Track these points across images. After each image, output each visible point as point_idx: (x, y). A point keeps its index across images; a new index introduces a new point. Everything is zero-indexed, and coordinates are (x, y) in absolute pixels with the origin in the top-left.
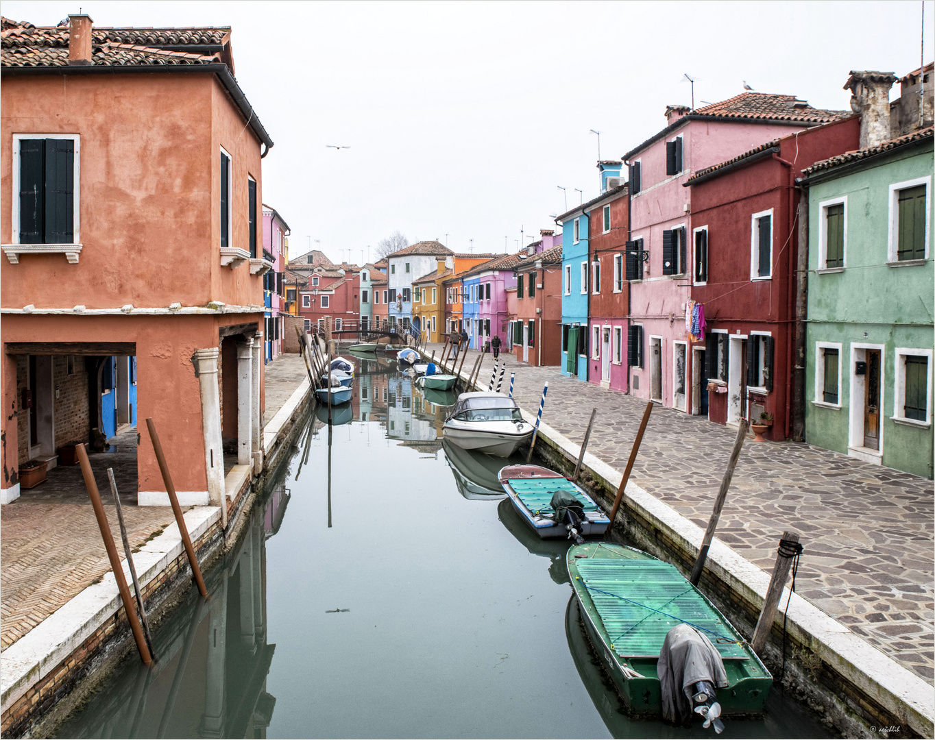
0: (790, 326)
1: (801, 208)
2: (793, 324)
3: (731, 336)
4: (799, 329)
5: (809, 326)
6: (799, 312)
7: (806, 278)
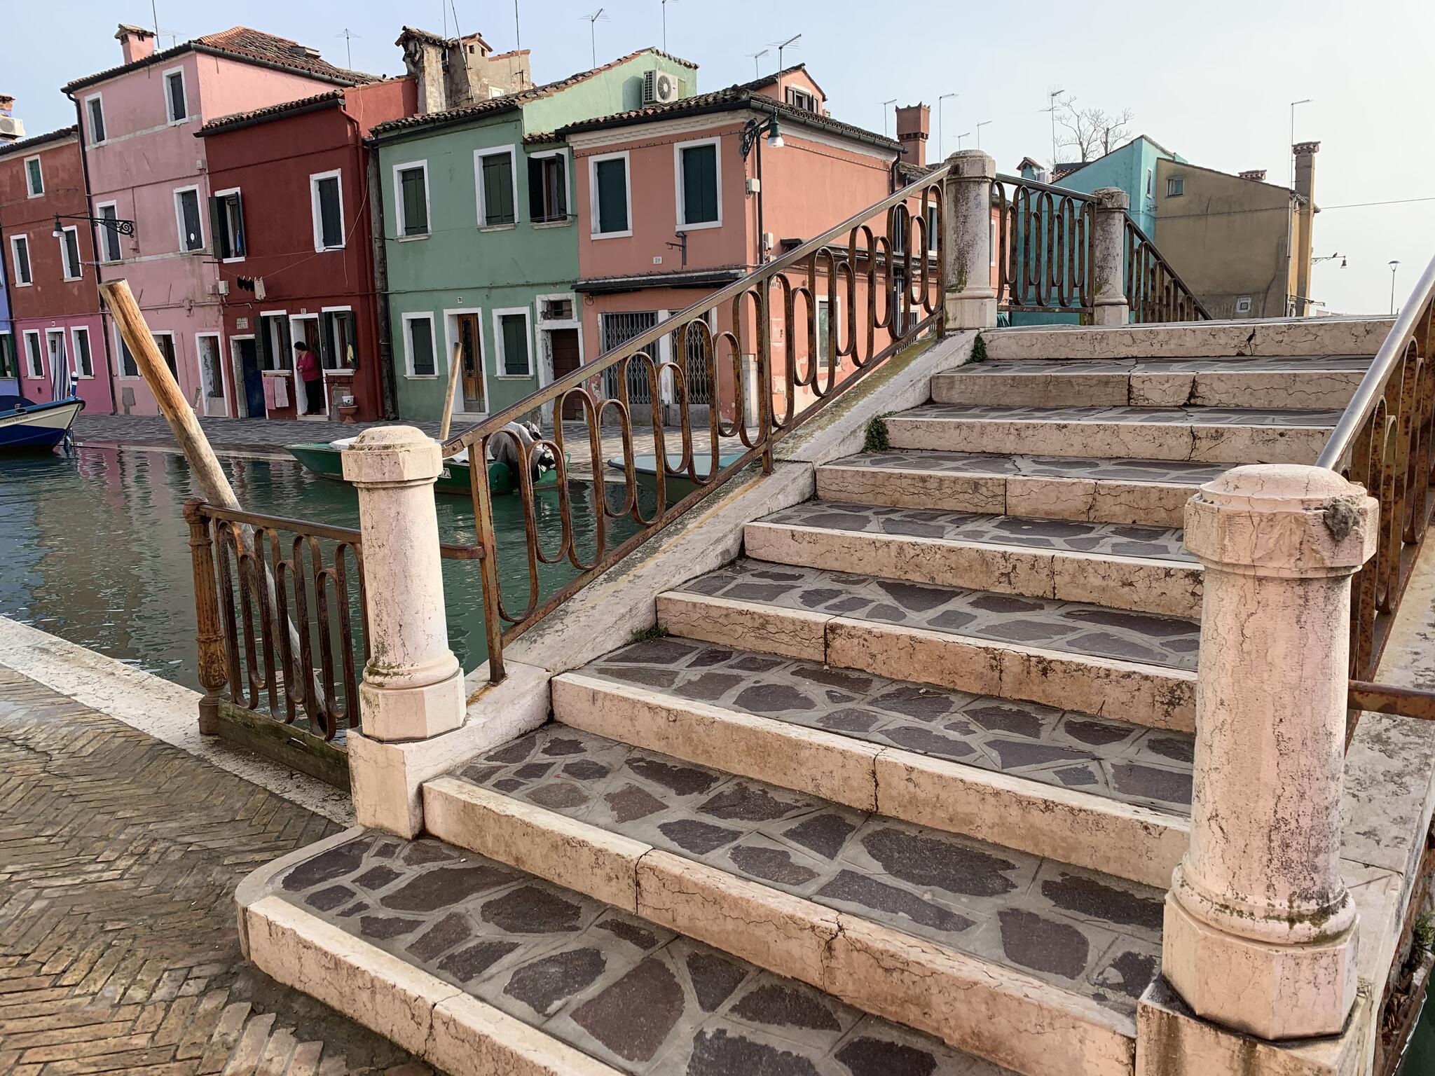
0: (371, 297)
1: (371, 170)
2: (374, 296)
3: (292, 317)
4: (380, 303)
5: (391, 297)
6: (378, 284)
7: (383, 248)
